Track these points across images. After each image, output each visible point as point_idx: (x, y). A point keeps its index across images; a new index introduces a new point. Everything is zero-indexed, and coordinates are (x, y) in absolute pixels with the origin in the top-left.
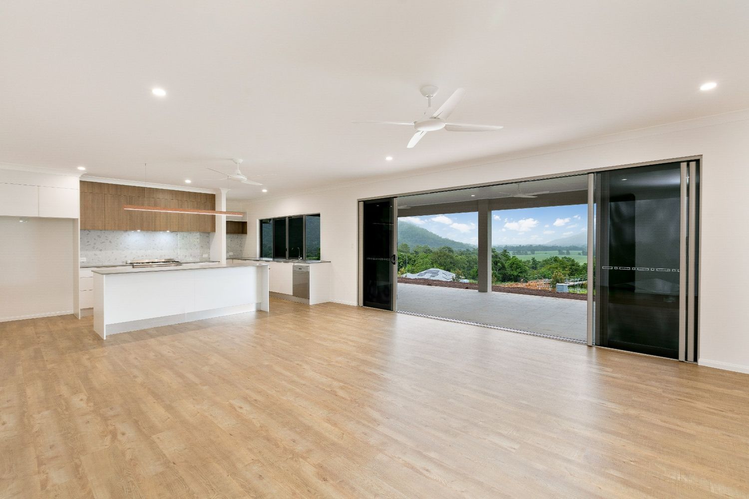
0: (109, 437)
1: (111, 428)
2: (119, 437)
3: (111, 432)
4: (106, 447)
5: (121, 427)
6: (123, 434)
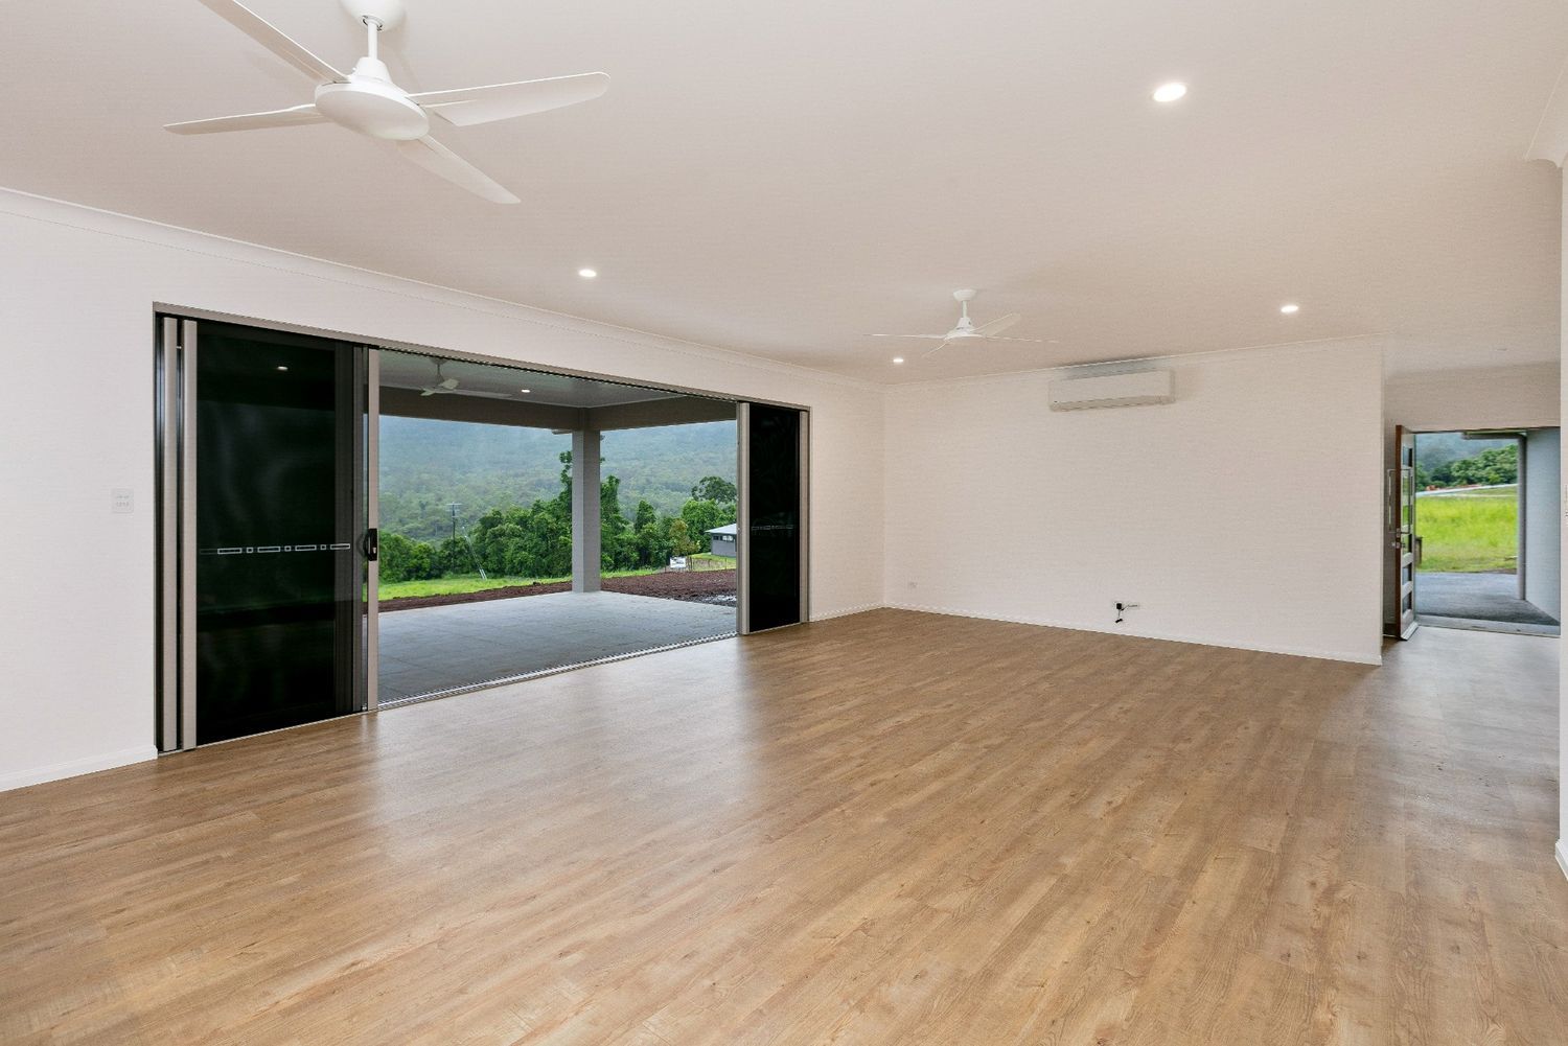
0: (1341, 895)
1: (1325, 910)
2: (1323, 883)
3: (1330, 904)
4: (1356, 883)
5: (1307, 899)
6: (1313, 884)
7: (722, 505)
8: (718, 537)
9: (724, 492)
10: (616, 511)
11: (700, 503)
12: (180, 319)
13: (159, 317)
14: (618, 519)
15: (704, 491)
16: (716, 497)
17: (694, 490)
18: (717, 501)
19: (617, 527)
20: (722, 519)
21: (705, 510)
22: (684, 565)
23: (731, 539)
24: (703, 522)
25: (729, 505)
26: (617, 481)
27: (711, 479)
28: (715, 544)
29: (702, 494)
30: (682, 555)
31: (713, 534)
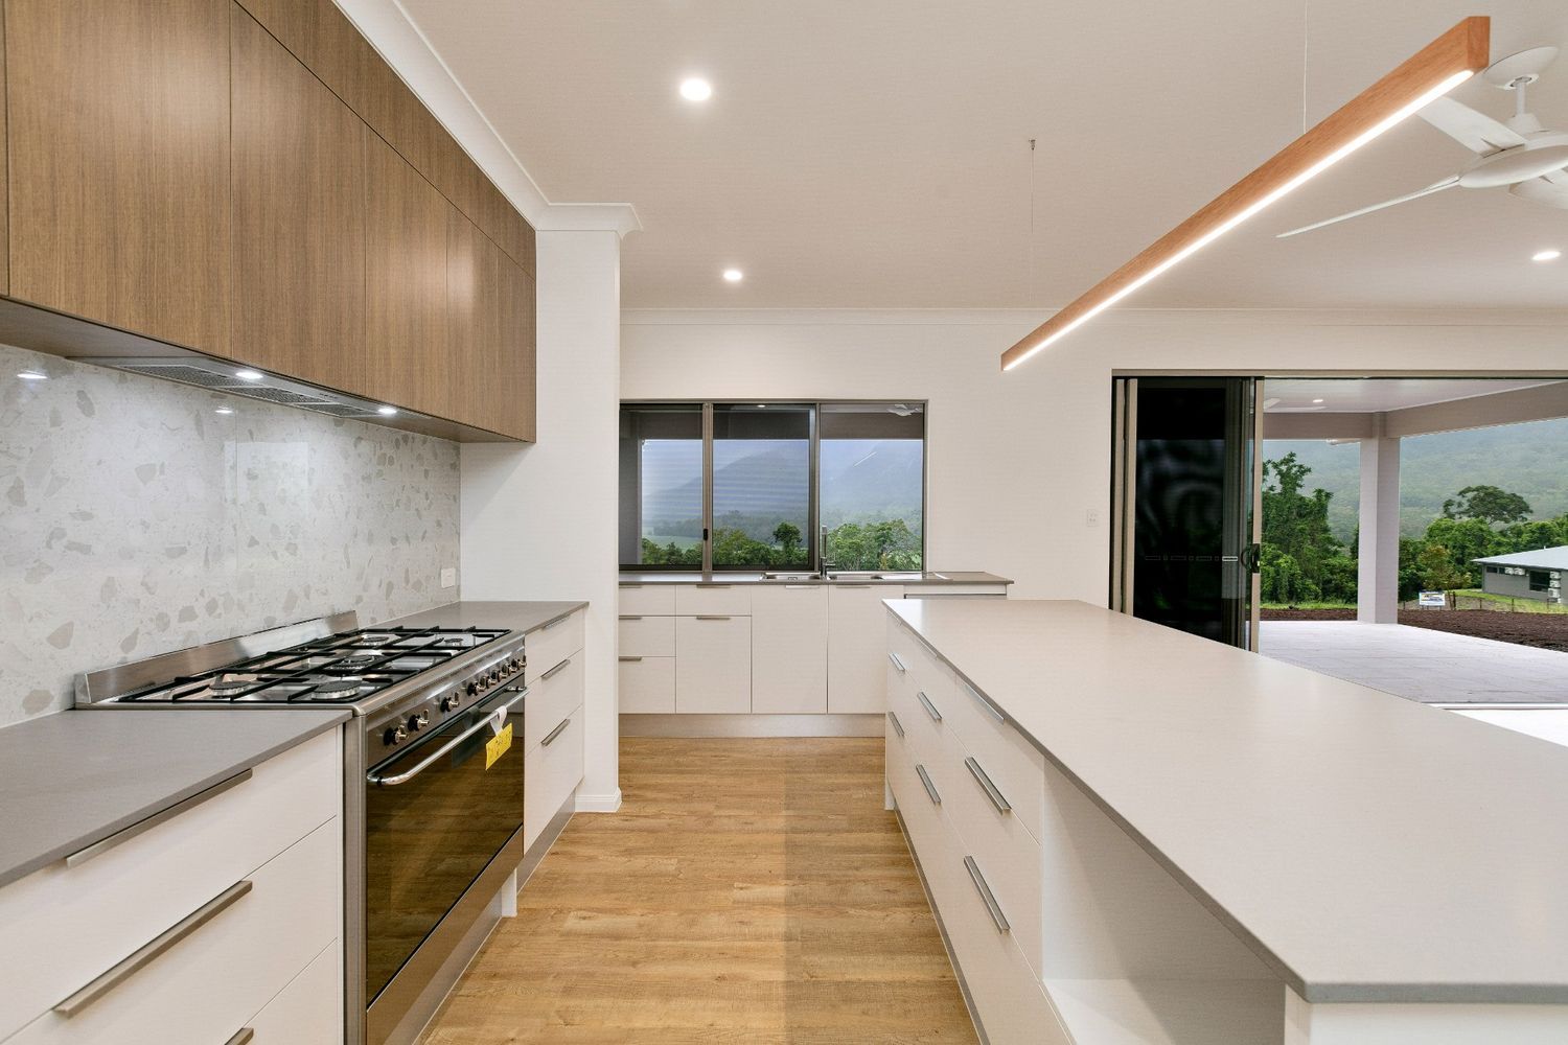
7: (1498, 526)
8: (1499, 569)
9: (1504, 507)
10: (1326, 530)
11: (1457, 522)
12: (1127, 379)
13: (1115, 379)
14: (1330, 541)
15: (1466, 506)
16: (1486, 514)
17: (1448, 504)
18: (1488, 520)
19: (1327, 551)
20: (1499, 544)
21: (1466, 532)
22: (1443, 603)
23: (1521, 572)
24: (1463, 547)
25: (1513, 523)
26: (1328, 495)
27: (1477, 489)
28: (1489, 579)
29: (1461, 509)
30: (1439, 590)
31: (1485, 564)
